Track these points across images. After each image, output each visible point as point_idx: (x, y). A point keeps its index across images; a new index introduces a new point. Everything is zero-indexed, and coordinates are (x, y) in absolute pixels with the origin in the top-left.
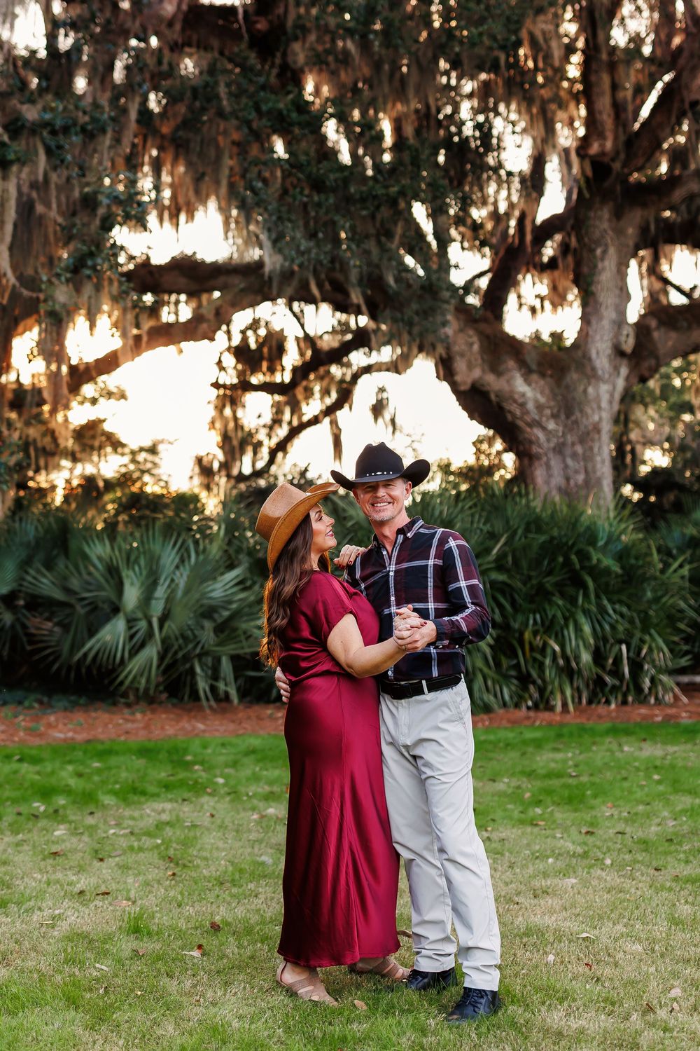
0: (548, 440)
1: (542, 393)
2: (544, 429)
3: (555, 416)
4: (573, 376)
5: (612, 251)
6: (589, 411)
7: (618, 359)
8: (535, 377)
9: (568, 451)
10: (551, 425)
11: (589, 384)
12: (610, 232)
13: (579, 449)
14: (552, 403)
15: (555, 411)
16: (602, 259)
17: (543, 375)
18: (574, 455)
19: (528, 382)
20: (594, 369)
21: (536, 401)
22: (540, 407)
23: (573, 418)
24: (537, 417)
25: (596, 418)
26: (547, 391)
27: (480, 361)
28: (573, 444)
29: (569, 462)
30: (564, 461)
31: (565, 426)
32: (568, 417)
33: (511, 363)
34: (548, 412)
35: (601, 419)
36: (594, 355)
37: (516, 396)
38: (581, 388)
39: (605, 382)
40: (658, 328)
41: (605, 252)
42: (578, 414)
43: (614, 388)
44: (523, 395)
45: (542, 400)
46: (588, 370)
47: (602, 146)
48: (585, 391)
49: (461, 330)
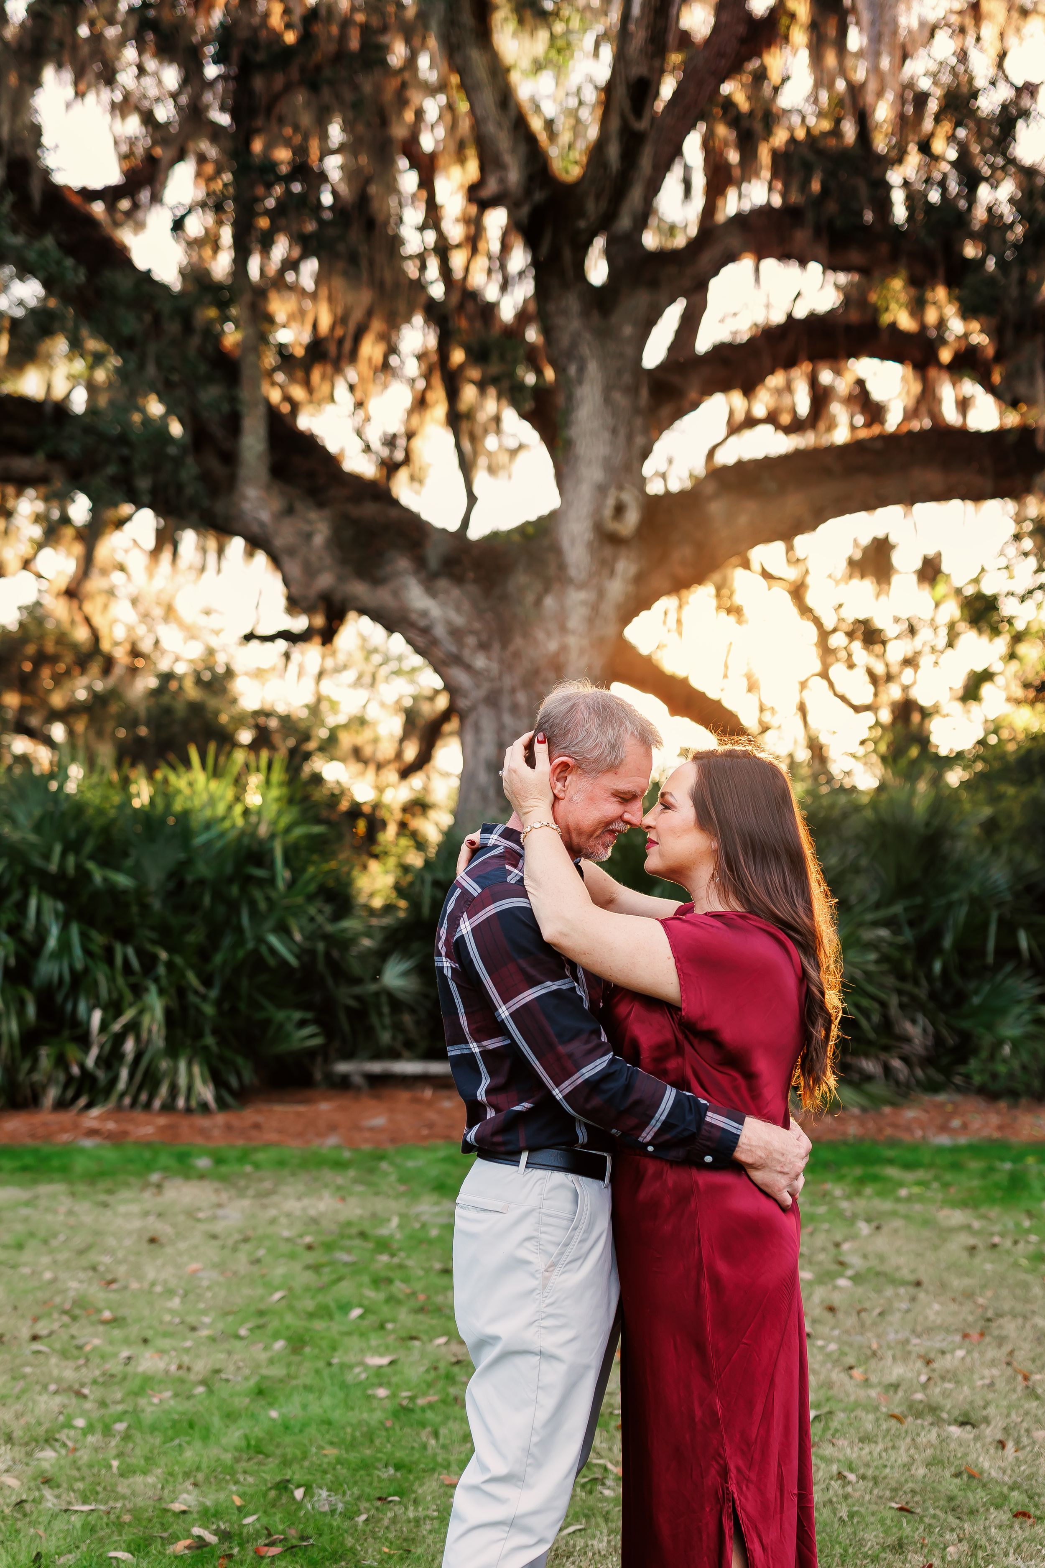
0: (478, 686)
1: (458, 609)
2: (468, 668)
3: (483, 646)
4: (520, 579)
6: (540, 635)
7: (608, 551)
8: (443, 583)
9: (506, 702)
10: (480, 662)
11: (547, 590)
13: (522, 698)
14: (477, 625)
15: (484, 637)
17: (458, 580)
18: (515, 709)
19: (431, 591)
20: (562, 567)
21: (449, 623)
22: (456, 633)
23: (512, 648)
24: (453, 649)
25: (553, 646)
26: (466, 606)
28: (513, 691)
29: (507, 719)
30: (499, 718)
31: (501, 661)
32: (505, 645)
33: (403, 563)
34: (471, 641)
35: (564, 648)
36: (566, 544)
37: (414, 617)
38: (530, 598)
39: (581, 586)
42: (518, 641)
43: (601, 594)
44: (424, 614)
45: (459, 620)
46: (552, 570)
48: (538, 602)
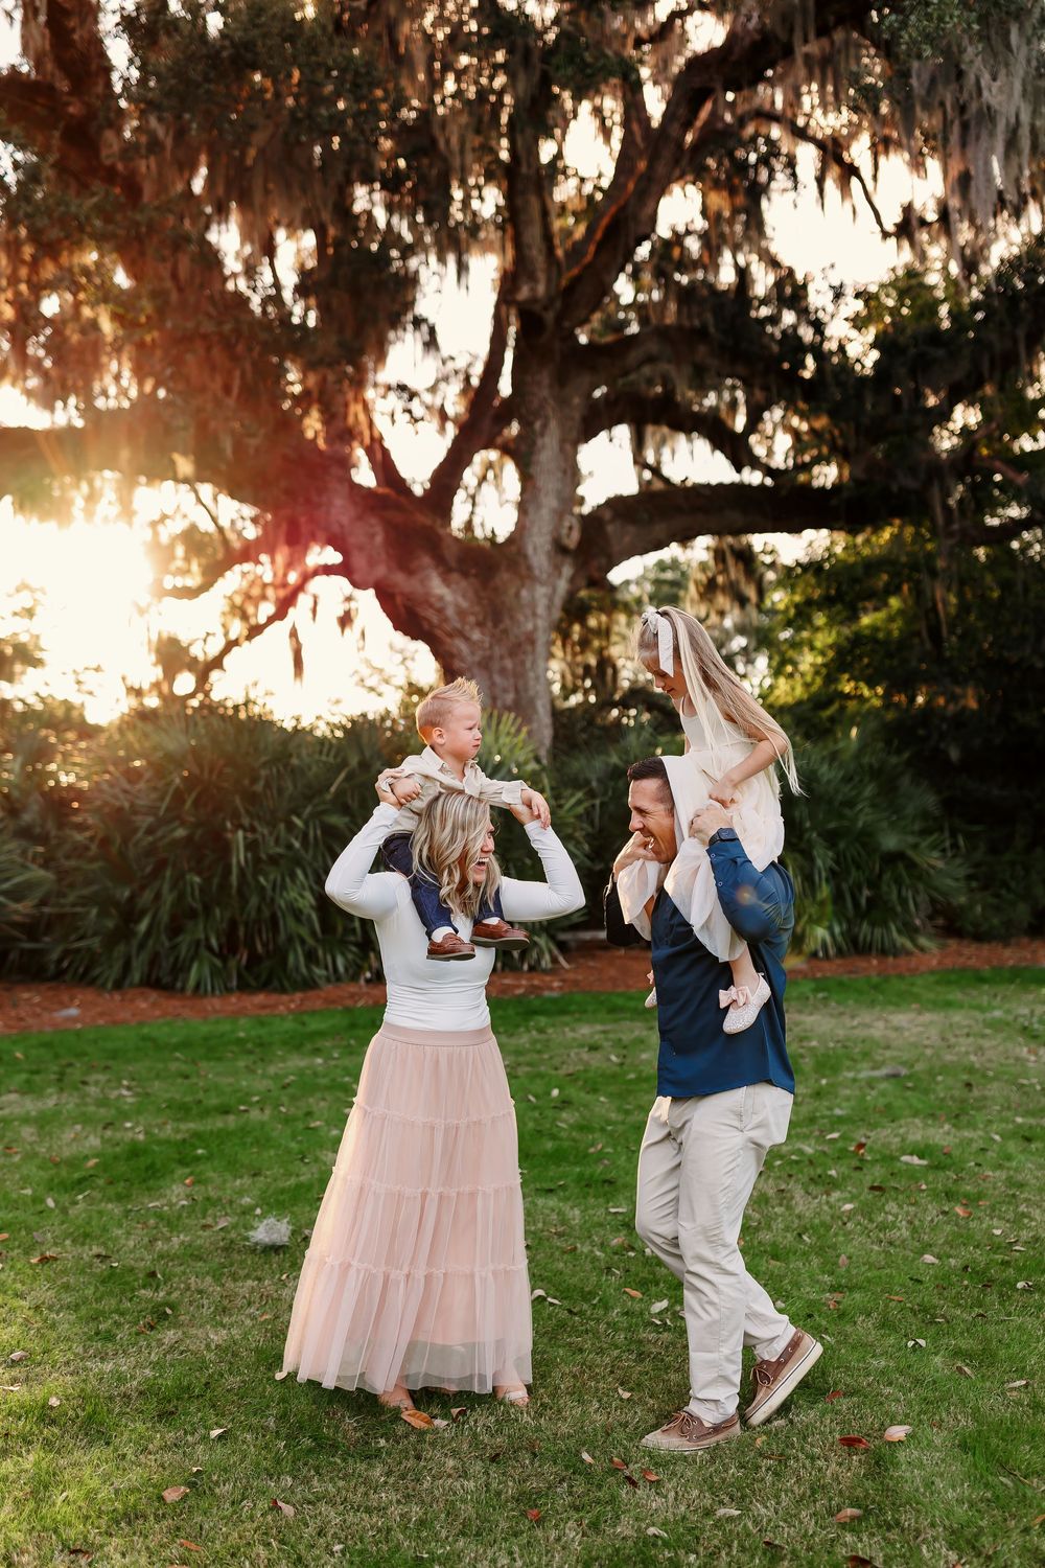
0: (473, 653)
1: (464, 596)
2: (467, 639)
3: (480, 624)
4: (504, 576)
5: (553, 425)
6: (521, 618)
7: (559, 558)
8: (455, 576)
9: (496, 666)
10: (476, 635)
11: (523, 586)
12: (551, 402)
13: (508, 664)
14: (477, 609)
15: (481, 618)
16: (542, 434)
17: (465, 574)
18: (503, 671)
19: (446, 582)
20: (529, 568)
21: (457, 606)
22: (461, 613)
23: (502, 626)
24: (458, 626)
25: (530, 626)
26: (470, 594)
27: (384, 556)
28: (502, 658)
29: (497, 678)
30: (491, 678)
31: (493, 636)
32: (495, 625)
33: (426, 560)
34: (472, 619)
35: (535, 628)
36: (530, 551)
37: (433, 600)
38: (512, 591)
39: (542, 584)
40: (613, 520)
41: (545, 426)
42: (507, 622)
43: (554, 590)
44: (441, 598)
45: (464, 604)
46: (523, 571)
47: (533, 290)
48: (517, 595)
49: (360, 518)
